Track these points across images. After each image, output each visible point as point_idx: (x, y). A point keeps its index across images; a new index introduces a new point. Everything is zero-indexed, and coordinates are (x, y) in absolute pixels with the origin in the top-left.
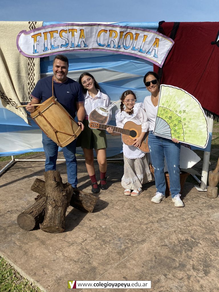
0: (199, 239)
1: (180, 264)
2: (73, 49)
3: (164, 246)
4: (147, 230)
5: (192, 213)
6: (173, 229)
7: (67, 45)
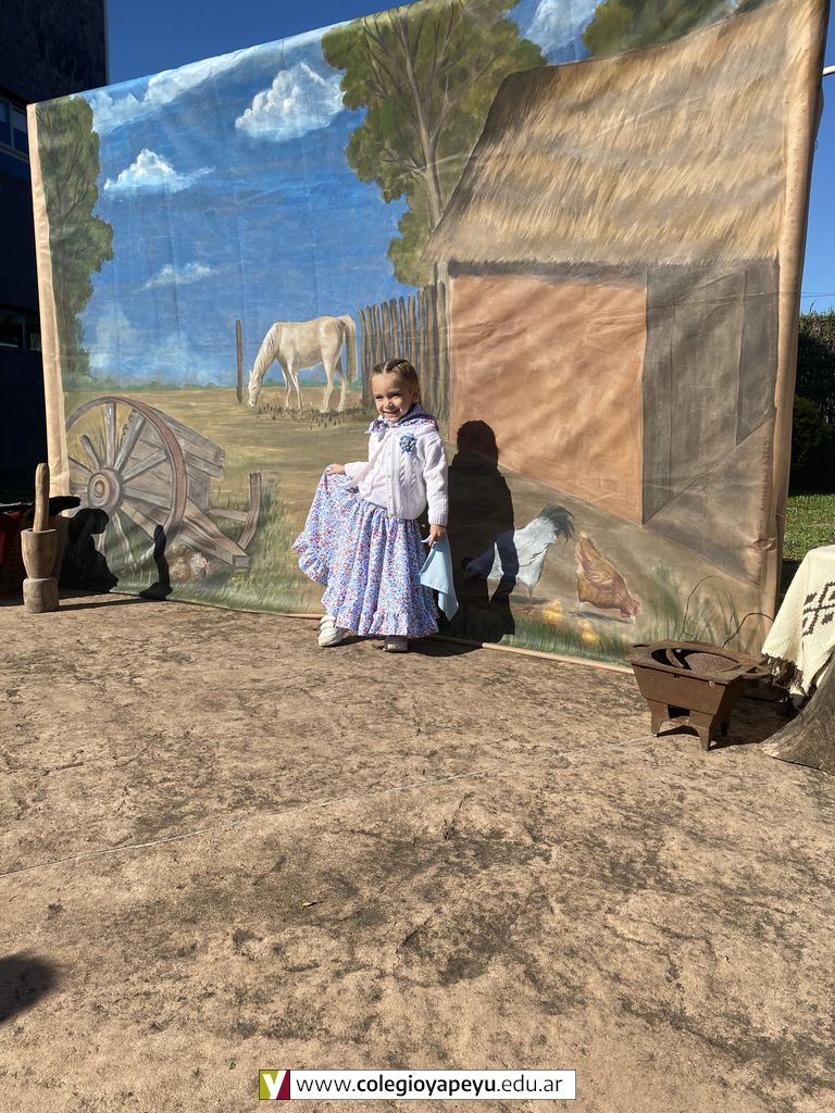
0: (558, 842)
1: (358, 913)
3: (366, 834)
4: (353, 773)
5: (621, 753)
6: (470, 787)
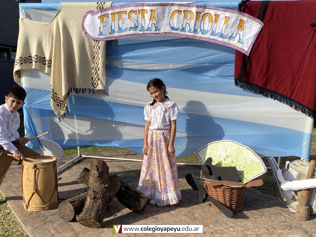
2: (142, 32)
7: (136, 27)
